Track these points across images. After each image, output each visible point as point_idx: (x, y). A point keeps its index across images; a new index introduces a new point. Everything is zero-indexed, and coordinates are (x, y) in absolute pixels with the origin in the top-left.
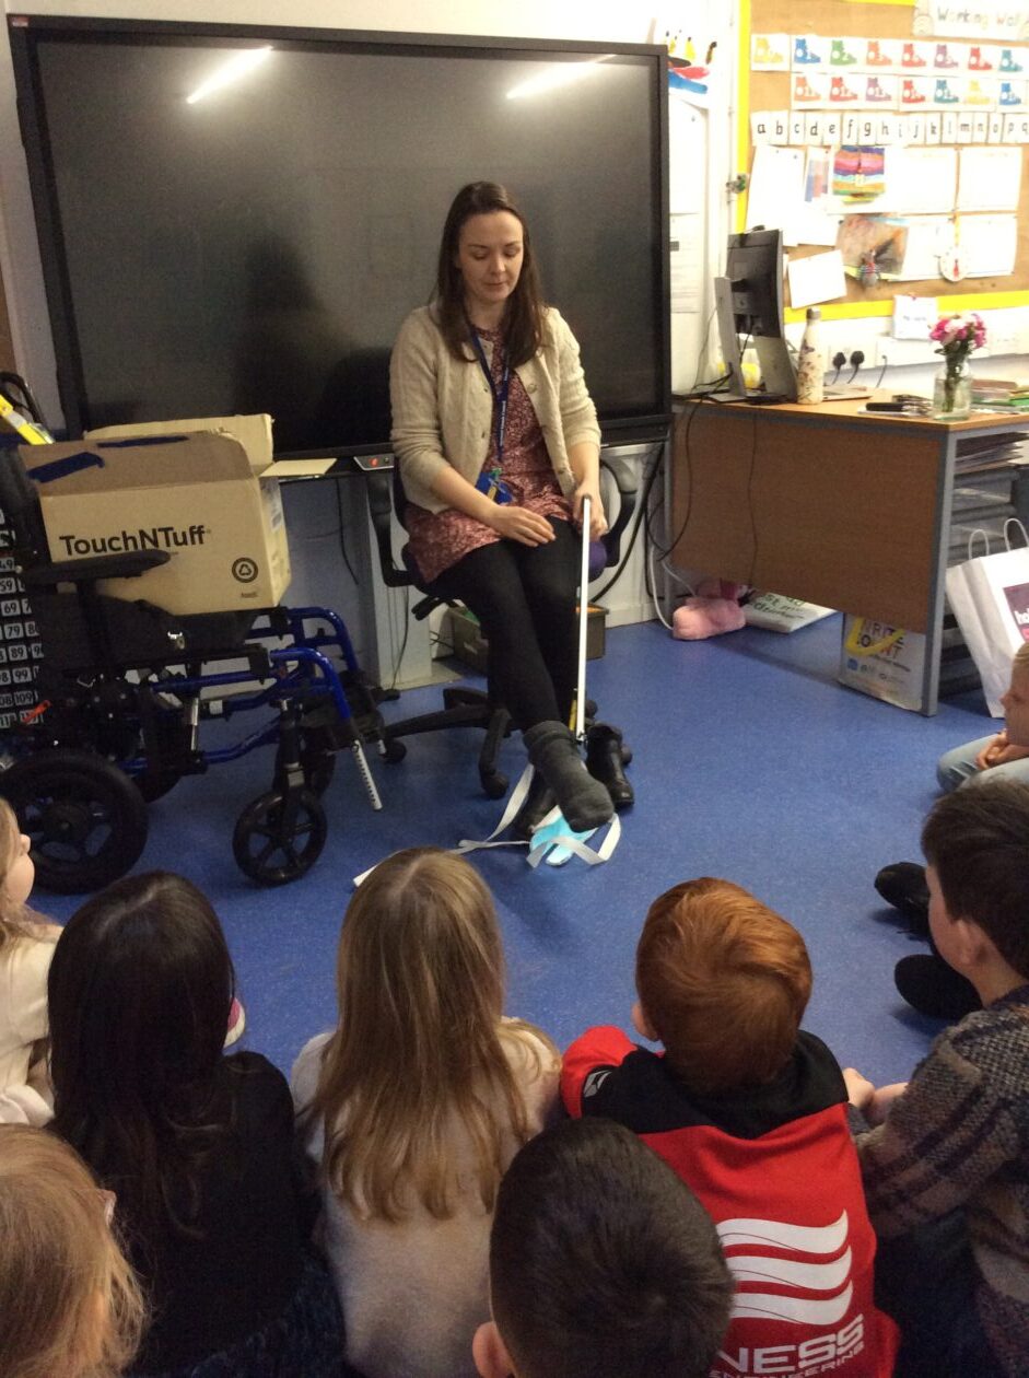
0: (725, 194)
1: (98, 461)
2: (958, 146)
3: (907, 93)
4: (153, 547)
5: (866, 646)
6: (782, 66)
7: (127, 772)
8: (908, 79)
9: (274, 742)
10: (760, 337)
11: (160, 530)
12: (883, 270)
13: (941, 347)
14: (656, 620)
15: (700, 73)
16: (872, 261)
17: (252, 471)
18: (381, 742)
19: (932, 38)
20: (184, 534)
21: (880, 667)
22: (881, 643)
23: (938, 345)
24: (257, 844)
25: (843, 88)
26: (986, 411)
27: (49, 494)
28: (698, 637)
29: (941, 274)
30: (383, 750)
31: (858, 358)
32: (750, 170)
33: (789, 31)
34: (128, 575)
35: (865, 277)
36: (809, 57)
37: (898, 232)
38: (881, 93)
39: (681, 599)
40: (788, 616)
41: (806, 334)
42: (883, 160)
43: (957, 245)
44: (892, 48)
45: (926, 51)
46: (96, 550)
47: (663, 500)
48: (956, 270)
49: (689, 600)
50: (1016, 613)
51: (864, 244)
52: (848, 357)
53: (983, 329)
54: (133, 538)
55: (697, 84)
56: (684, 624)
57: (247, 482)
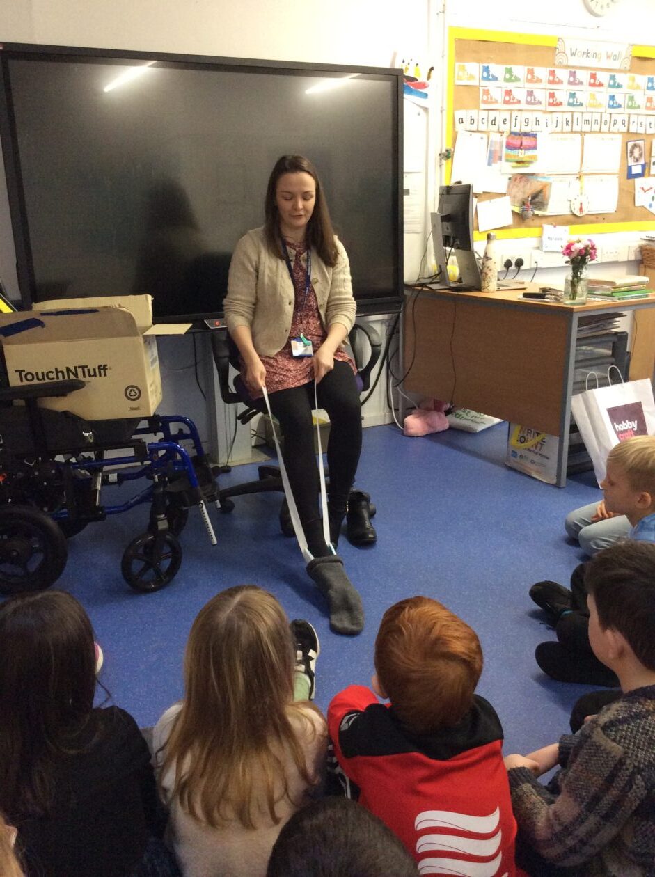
0: (438, 160)
1: (40, 324)
2: (582, 133)
3: (551, 101)
4: (75, 378)
5: (522, 443)
6: (475, 82)
7: (55, 519)
8: (552, 91)
9: (150, 501)
10: (458, 250)
11: (79, 367)
12: (536, 209)
13: (569, 260)
14: (394, 424)
15: (423, 86)
16: (529, 203)
17: (139, 332)
18: (218, 501)
19: (567, 67)
20: (94, 370)
21: (532, 456)
22: (531, 441)
23: (567, 258)
24: (137, 566)
25: (512, 97)
26: (597, 299)
27: (8, 344)
28: (420, 435)
29: (572, 211)
30: (219, 506)
31: (519, 263)
32: (454, 147)
33: (478, 61)
34: (58, 396)
35: (525, 213)
36: (491, 77)
37: (545, 186)
38: (535, 100)
39: (409, 410)
40: (476, 423)
41: (486, 249)
42: (536, 141)
43: (581, 194)
44: (542, 72)
45: (563, 74)
46: (38, 379)
47: (398, 349)
48: (581, 209)
49: (414, 411)
50: (615, 424)
51: (524, 193)
52: (513, 262)
53: (595, 249)
54: (62, 372)
55: (422, 93)
56: (411, 427)
57: (135, 338)
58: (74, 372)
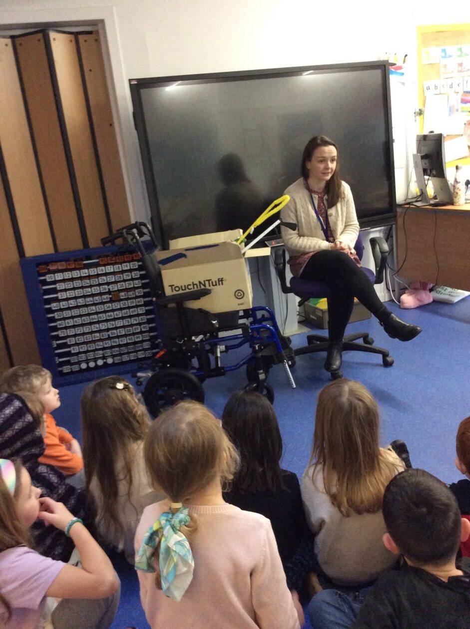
0: (414, 117)
1: (184, 256)
4: (204, 288)
6: (436, 61)
10: (435, 178)
11: (207, 280)
14: (392, 301)
15: (400, 68)
20: (216, 282)
25: (463, 67)
27: (165, 269)
28: (412, 307)
32: (424, 106)
33: (438, 46)
34: (195, 299)
36: (447, 56)
39: (403, 290)
40: (452, 296)
41: (456, 176)
46: (182, 290)
47: (393, 248)
49: (406, 291)
54: (196, 284)
55: (400, 73)
56: (406, 302)
57: (240, 260)
58: (203, 283)
